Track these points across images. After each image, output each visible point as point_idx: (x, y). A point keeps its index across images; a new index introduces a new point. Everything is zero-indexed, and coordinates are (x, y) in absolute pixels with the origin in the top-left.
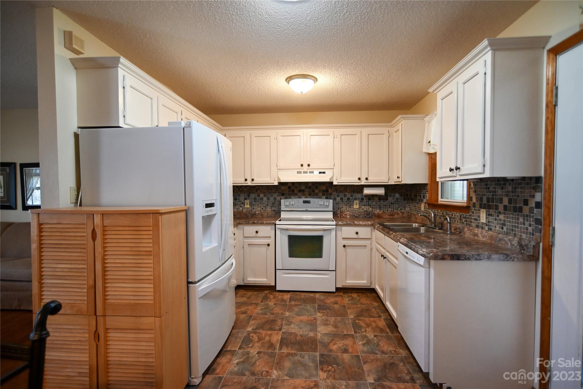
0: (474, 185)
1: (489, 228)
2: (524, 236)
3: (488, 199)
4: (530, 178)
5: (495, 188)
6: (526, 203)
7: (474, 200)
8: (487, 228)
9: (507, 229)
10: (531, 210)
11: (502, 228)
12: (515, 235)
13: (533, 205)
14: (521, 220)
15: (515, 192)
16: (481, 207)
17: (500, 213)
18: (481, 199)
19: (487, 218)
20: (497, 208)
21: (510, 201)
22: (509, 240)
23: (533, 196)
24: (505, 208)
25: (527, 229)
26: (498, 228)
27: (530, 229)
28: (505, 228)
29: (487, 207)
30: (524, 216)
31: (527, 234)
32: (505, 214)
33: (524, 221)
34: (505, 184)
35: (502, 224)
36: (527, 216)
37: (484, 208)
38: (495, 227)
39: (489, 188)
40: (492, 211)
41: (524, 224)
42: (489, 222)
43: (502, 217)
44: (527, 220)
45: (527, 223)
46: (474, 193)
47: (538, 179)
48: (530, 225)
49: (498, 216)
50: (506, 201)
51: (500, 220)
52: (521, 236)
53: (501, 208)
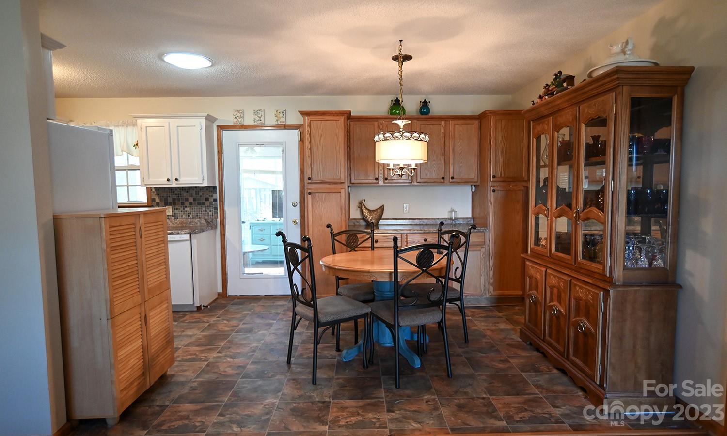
0: (155, 190)
1: (175, 218)
2: (206, 217)
3: (174, 199)
4: (209, 187)
5: (180, 192)
6: (207, 199)
7: (157, 200)
8: (173, 218)
9: (192, 216)
10: (211, 203)
11: (189, 216)
12: (200, 218)
13: (213, 200)
14: (204, 209)
15: (199, 194)
16: (166, 204)
17: (186, 207)
18: (166, 199)
19: (172, 211)
20: (183, 204)
21: (195, 199)
22: (198, 221)
23: (212, 196)
24: (191, 204)
25: (208, 213)
26: (184, 216)
27: (210, 213)
28: (191, 216)
29: (173, 204)
30: (206, 207)
31: (208, 216)
32: (190, 207)
33: (206, 209)
34: (189, 190)
35: (188, 213)
36: (208, 206)
37: (169, 205)
38: (182, 216)
39: (174, 192)
40: (177, 207)
41: (206, 211)
42: (175, 214)
43: (188, 209)
44: (208, 209)
45: (208, 210)
46: (157, 196)
47: (215, 187)
48: (210, 211)
49: (184, 209)
50: (191, 199)
51: (186, 211)
52: (204, 218)
53: (187, 204)
